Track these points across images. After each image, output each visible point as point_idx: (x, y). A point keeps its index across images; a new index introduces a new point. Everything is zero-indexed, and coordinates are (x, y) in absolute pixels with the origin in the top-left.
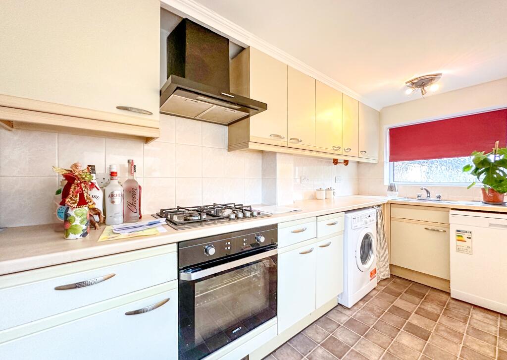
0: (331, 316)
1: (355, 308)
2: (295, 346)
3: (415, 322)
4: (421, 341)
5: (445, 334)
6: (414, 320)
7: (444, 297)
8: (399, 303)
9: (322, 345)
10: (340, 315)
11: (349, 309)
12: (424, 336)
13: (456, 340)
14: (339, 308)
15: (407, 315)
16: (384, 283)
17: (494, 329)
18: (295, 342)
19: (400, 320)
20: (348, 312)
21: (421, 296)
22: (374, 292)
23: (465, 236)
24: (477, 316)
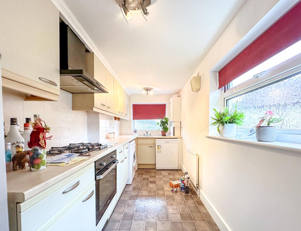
0: (126, 190)
1: (133, 183)
2: (120, 205)
3: (151, 180)
4: (154, 184)
5: (159, 180)
6: (150, 179)
7: (154, 170)
8: (144, 176)
9: (129, 199)
10: (129, 188)
11: (130, 185)
12: (154, 182)
13: (161, 180)
14: (127, 186)
15: (148, 179)
16: (137, 172)
17: (167, 174)
18: (119, 204)
19: (147, 181)
20: (131, 186)
21: (149, 172)
22: (135, 176)
23: (159, 147)
24: (163, 172)
